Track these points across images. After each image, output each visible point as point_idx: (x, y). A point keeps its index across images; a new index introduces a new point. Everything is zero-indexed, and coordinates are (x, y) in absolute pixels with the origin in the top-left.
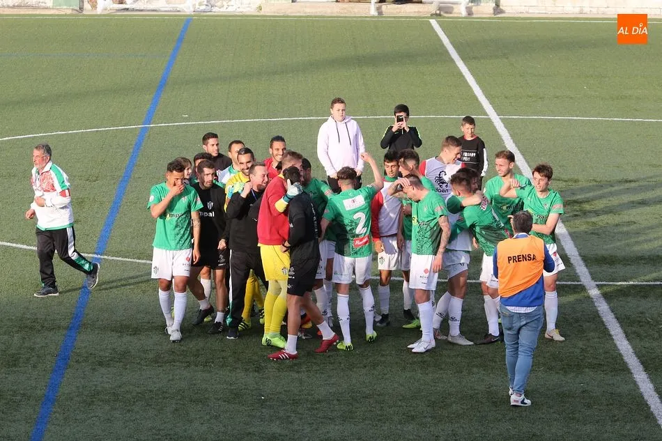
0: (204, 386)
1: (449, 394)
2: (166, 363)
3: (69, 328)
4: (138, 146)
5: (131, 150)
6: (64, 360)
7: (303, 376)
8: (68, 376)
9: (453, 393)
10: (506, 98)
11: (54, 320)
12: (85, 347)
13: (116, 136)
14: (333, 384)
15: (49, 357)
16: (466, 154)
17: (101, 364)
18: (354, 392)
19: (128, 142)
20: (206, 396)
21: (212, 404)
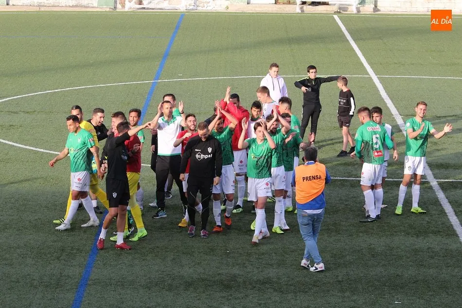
1: (345, 250)
2: (167, 229)
4: (151, 93)
5: (146, 96)
9: (347, 249)
10: (381, 64)
13: (136, 88)
18: (285, 248)
19: (144, 92)
20: (193, 250)
21: (196, 255)
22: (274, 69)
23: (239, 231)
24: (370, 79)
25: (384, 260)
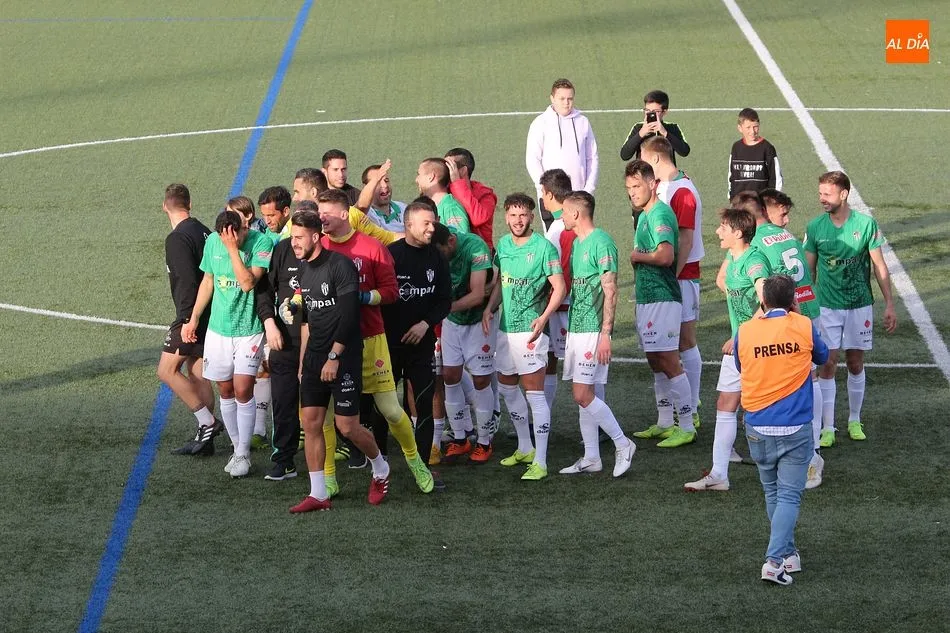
0: (353, 530)
1: (733, 539)
2: (293, 494)
3: (144, 442)
4: (249, 157)
5: (238, 166)
6: (136, 491)
7: (507, 512)
8: (143, 517)
9: (740, 537)
10: (817, 79)
11: (121, 430)
12: (169, 471)
13: (213, 144)
14: (553, 525)
15: (112, 487)
16: (747, 167)
17: (193, 497)
18: (585, 538)
19: (233, 154)
20: (357, 545)
21: (365, 558)
22: (562, 92)
23: (470, 495)
24: (792, 115)
25: (831, 564)
